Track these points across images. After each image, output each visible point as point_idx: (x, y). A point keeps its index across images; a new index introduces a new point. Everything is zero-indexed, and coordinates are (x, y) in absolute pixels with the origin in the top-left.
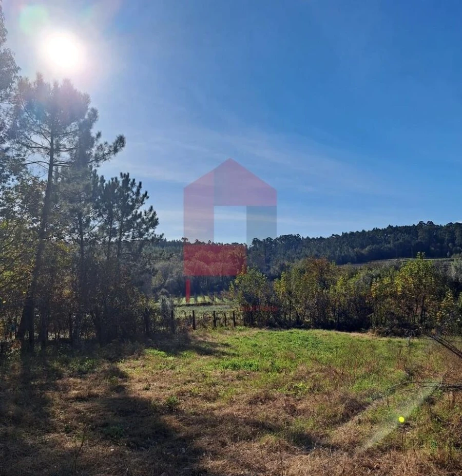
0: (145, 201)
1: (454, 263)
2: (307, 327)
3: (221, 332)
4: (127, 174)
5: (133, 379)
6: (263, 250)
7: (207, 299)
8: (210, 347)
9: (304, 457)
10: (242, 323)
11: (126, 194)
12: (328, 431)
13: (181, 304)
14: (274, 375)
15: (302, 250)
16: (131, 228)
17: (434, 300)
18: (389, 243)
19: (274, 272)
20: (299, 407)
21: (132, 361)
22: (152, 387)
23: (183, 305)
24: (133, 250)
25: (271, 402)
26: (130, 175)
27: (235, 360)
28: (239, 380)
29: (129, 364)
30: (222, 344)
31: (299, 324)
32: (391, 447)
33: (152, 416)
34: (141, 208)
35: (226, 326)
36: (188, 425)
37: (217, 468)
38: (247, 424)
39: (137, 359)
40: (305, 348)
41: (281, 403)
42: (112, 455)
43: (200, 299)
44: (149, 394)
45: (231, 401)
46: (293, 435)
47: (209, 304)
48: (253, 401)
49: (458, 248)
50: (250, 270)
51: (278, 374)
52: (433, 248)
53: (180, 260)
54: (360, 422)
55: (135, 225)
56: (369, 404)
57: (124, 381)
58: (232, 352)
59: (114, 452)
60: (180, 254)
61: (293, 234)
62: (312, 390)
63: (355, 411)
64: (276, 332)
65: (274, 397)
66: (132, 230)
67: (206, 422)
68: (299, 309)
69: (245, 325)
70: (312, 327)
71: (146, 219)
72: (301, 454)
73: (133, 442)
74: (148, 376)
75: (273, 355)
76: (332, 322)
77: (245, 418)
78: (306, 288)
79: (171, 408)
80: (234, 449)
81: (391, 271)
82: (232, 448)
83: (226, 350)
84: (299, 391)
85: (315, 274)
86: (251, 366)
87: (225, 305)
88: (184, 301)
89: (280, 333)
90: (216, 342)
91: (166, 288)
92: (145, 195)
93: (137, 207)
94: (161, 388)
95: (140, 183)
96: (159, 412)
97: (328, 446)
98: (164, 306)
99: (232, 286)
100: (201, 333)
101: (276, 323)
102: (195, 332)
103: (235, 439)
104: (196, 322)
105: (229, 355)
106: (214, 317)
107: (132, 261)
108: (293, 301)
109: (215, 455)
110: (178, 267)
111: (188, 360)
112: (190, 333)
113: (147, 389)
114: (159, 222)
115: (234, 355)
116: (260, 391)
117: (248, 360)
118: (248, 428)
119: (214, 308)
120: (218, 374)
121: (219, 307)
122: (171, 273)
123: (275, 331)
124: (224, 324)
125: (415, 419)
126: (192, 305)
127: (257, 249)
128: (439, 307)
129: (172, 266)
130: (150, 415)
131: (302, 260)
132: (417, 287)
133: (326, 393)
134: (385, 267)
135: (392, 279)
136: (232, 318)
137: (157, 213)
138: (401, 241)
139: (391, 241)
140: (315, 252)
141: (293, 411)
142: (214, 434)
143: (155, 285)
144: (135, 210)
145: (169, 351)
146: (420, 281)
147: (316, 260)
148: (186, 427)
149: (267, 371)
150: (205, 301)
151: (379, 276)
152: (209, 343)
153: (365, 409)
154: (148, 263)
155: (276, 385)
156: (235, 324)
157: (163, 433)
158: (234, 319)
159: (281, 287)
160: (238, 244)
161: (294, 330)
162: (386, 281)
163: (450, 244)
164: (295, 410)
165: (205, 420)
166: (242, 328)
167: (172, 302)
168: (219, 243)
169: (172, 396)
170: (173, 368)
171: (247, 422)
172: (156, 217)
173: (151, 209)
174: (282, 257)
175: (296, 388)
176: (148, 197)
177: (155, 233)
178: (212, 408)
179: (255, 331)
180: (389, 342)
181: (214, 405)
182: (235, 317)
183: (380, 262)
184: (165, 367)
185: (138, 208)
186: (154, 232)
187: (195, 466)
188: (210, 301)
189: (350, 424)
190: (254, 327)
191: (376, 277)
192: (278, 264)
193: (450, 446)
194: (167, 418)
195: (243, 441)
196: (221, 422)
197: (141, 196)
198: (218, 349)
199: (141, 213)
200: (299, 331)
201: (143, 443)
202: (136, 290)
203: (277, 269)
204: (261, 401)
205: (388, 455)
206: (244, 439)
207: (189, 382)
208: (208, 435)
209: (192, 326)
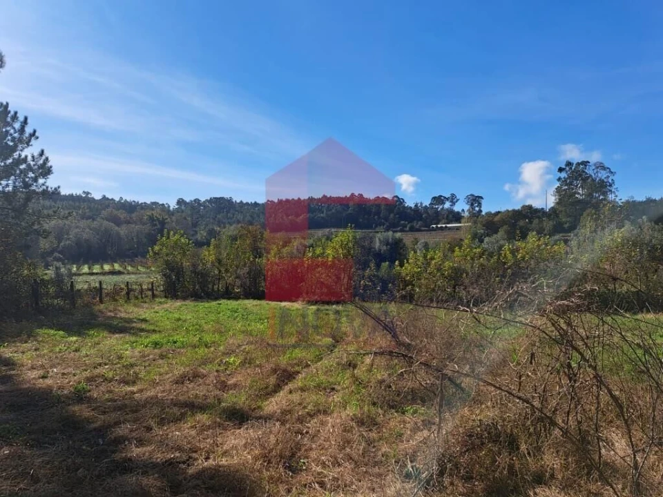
0: (33, 141)
1: (379, 235)
2: (236, 297)
3: (135, 305)
4: (5, 103)
5: (23, 366)
6: (189, 212)
7: (117, 267)
8: (124, 324)
9: (238, 431)
10: (163, 294)
11: (4, 130)
12: (259, 403)
13: (81, 272)
14: (202, 351)
15: (234, 215)
16: (12, 175)
17: (360, 269)
18: (323, 212)
19: (202, 238)
20: (229, 382)
21: (18, 344)
22: (51, 374)
23: (83, 274)
24: (14, 204)
25: (200, 380)
26: (10, 106)
27: (155, 337)
28: (162, 359)
29: (15, 349)
30: (139, 319)
31: (228, 294)
32: (319, 411)
33: (55, 408)
34: (26, 150)
35: (142, 298)
36: (104, 413)
37: (144, 454)
38: (175, 405)
39: (26, 342)
40: (235, 319)
41: (212, 379)
42: (6, 458)
43: (107, 267)
44: (49, 382)
45: (154, 383)
46: (224, 410)
47: (119, 273)
48: (180, 381)
49: (383, 221)
50: (174, 235)
51: (206, 350)
52: (361, 220)
53: (79, 219)
54: (291, 392)
55: (18, 172)
56: (299, 372)
57: (10, 370)
58: (152, 327)
59: (9, 455)
60: (80, 212)
61: (225, 197)
62: (243, 364)
63: (286, 381)
64: (203, 304)
65: (203, 375)
66: (13, 178)
67: (126, 408)
68: (230, 279)
69: (166, 297)
70: (242, 297)
71: (34, 165)
72: (235, 428)
73: (33, 440)
74: (44, 361)
75: (201, 330)
76: (263, 291)
77: (172, 399)
78: (237, 256)
79: (80, 396)
80: (161, 433)
81: (323, 241)
82: (158, 432)
83: (144, 326)
84: (230, 366)
85: (248, 242)
86: (175, 342)
87: (140, 274)
88: (85, 269)
89: (207, 305)
90: (131, 317)
91: (59, 252)
92: (33, 134)
93: (20, 148)
94: (63, 374)
95: (26, 119)
96: (64, 402)
97: (260, 418)
98: (58, 274)
99: (151, 253)
100: (111, 307)
101: (203, 294)
102: (102, 306)
103: (162, 422)
104: (104, 295)
105: (148, 331)
106: (128, 289)
107: (13, 218)
108: (223, 270)
109: (141, 442)
110: (77, 227)
111: (96, 339)
112: (96, 308)
113: (44, 377)
114: (53, 171)
115: (154, 331)
116: (187, 369)
117: (172, 336)
118: (175, 410)
119: (127, 278)
120: (137, 354)
121: (133, 276)
122: (68, 234)
123: (202, 302)
124: (140, 297)
125: (339, 384)
126: (97, 274)
127: (183, 212)
128: (364, 276)
129: (69, 225)
130: (52, 407)
131: (234, 225)
132: (345, 256)
133: (258, 366)
134: (318, 237)
135: (323, 249)
136: (149, 290)
137: (49, 159)
138: (333, 211)
139: (325, 212)
140: (248, 218)
141: (224, 386)
142: (135, 421)
143: (45, 249)
144: (17, 153)
145: (70, 330)
146: (349, 251)
147: (250, 227)
148: (102, 416)
149: (195, 347)
150: (114, 269)
151: (312, 246)
152: (121, 318)
153: (294, 378)
154: (36, 223)
155: (205, 362)
156: (154, 296)
157: (73, 426)
158: (152, 290)
159: (210, 255)
160: (158, 203)
161: (223, 301)
162: (319, 251)
163: (376, 217)
164: (226, 386)
165: (125, 406)
166: (163, 300)
167: (70, 270)
168: (134, 201)
169: (80, 383)
170: (77, 350)
171: (175, 403)
172: (49, 164)
173: (42, 153)
174: (211, 221)
175: (227, 364)
176: (37, 138)
177: (47, 184)
178: (132, 392)
179: (178, 303)
180: (318, 310)
181: (135, 389)
182: (154, 288)
183: (312, 231)
184: (66, 350)
185: (21, 151)
186: (45, 183)
187: (118, 456)
188: (121, 269)
189: (281, 393)
190: (177, 299)
191: (309, 247)
192: (207, 230)
193: (369, 405)
194: (76, 408)
195: (171, 424)
196: (144, 406)
197: (27, 135)
198: (134, 325)
199: (26, 157)
200: (229, 302)
201: (47, 439)
202: (19, 255)
203: (205, 234)
204: (189, 379)
205: (315, 420)
206: (172, 422)
207: (100, 365)
208: (129, 421)
209: (98, 299)
